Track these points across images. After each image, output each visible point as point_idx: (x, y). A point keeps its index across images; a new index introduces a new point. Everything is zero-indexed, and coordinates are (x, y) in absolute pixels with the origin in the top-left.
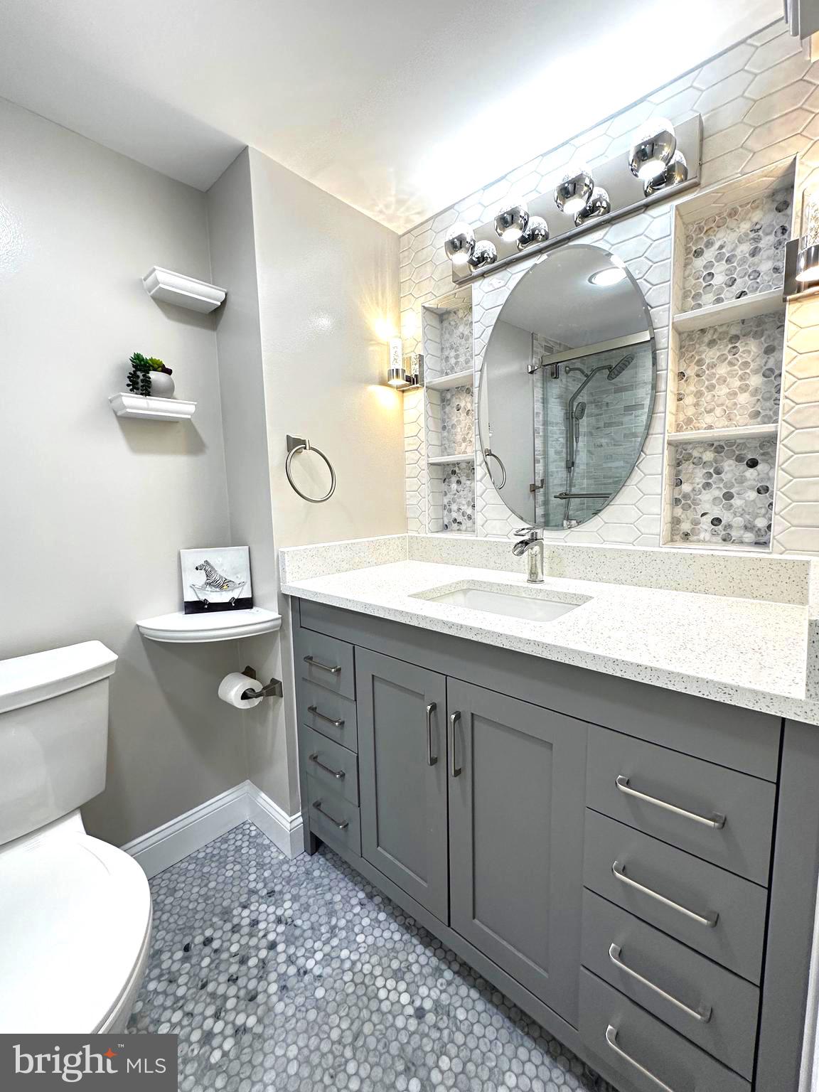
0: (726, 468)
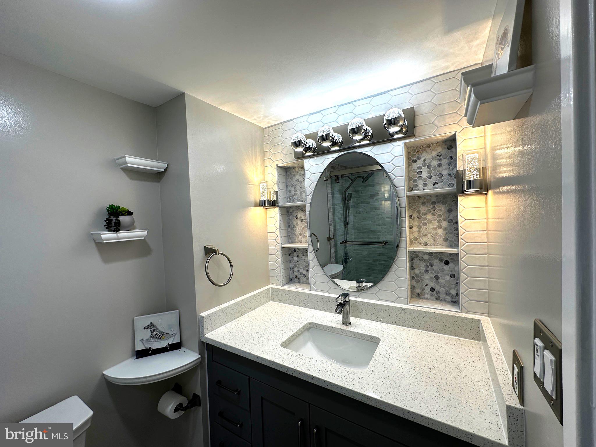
0: (435, 264)
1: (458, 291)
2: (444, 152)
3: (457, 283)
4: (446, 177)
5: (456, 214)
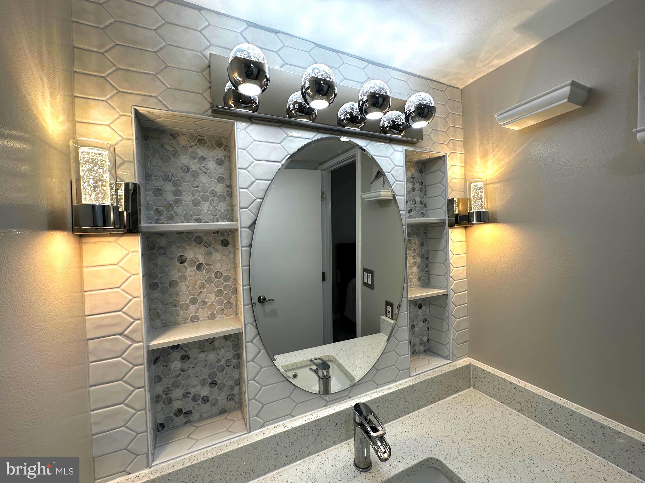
0: (411, 311)
1: (428, 336)
2: (417, 175)
3: (428, 328)
4: (418, 205)
5: (427, 249)
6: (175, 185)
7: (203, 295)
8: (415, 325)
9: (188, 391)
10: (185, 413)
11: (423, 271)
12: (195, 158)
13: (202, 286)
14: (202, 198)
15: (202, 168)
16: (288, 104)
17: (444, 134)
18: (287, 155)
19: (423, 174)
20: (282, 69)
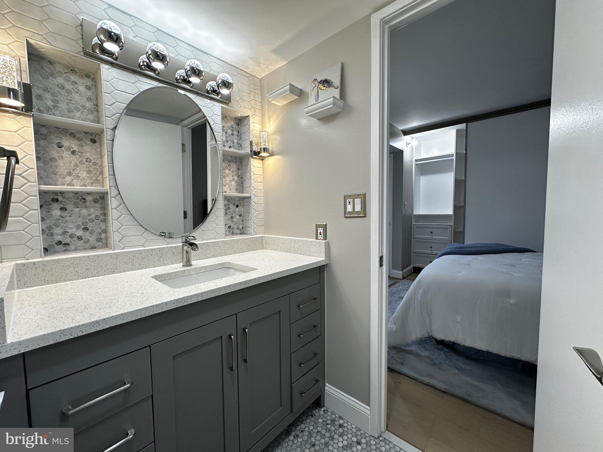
1: (243, 225)
2: (235, 126)
3: (243, 220)
4: (236, 144)
5: (242, 172)
6: (52, 95)
7: (76, 171)
8: (234, 217)
9: (67, 231)
10: (64, 244)
11: (239, 185)
12: (68, 81)
13: (76, 165)
14: (74, 108)
15: (74, 89)
16: (139, 61)
17: (249, 103)
18: (138, 92)
19: (239, 126)
20: (134, 39)
